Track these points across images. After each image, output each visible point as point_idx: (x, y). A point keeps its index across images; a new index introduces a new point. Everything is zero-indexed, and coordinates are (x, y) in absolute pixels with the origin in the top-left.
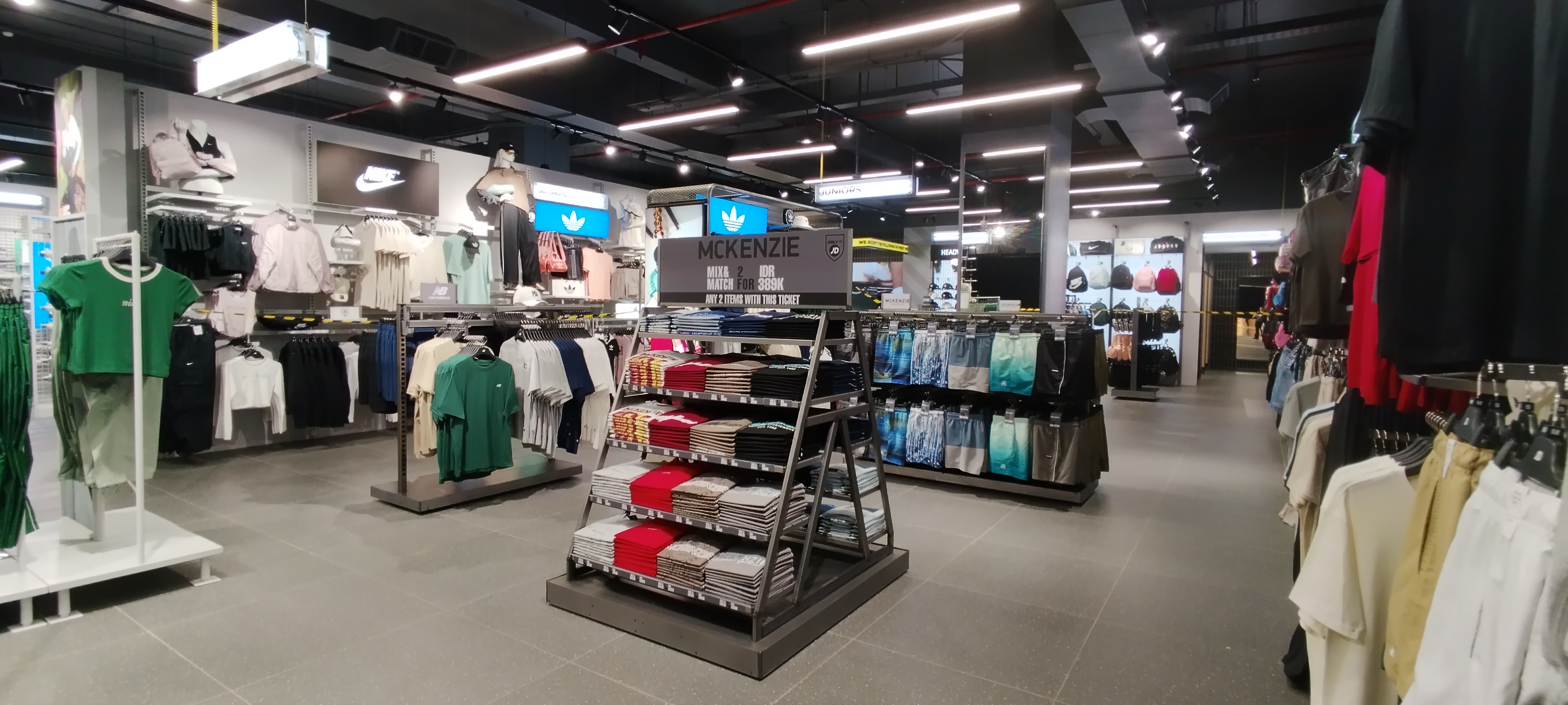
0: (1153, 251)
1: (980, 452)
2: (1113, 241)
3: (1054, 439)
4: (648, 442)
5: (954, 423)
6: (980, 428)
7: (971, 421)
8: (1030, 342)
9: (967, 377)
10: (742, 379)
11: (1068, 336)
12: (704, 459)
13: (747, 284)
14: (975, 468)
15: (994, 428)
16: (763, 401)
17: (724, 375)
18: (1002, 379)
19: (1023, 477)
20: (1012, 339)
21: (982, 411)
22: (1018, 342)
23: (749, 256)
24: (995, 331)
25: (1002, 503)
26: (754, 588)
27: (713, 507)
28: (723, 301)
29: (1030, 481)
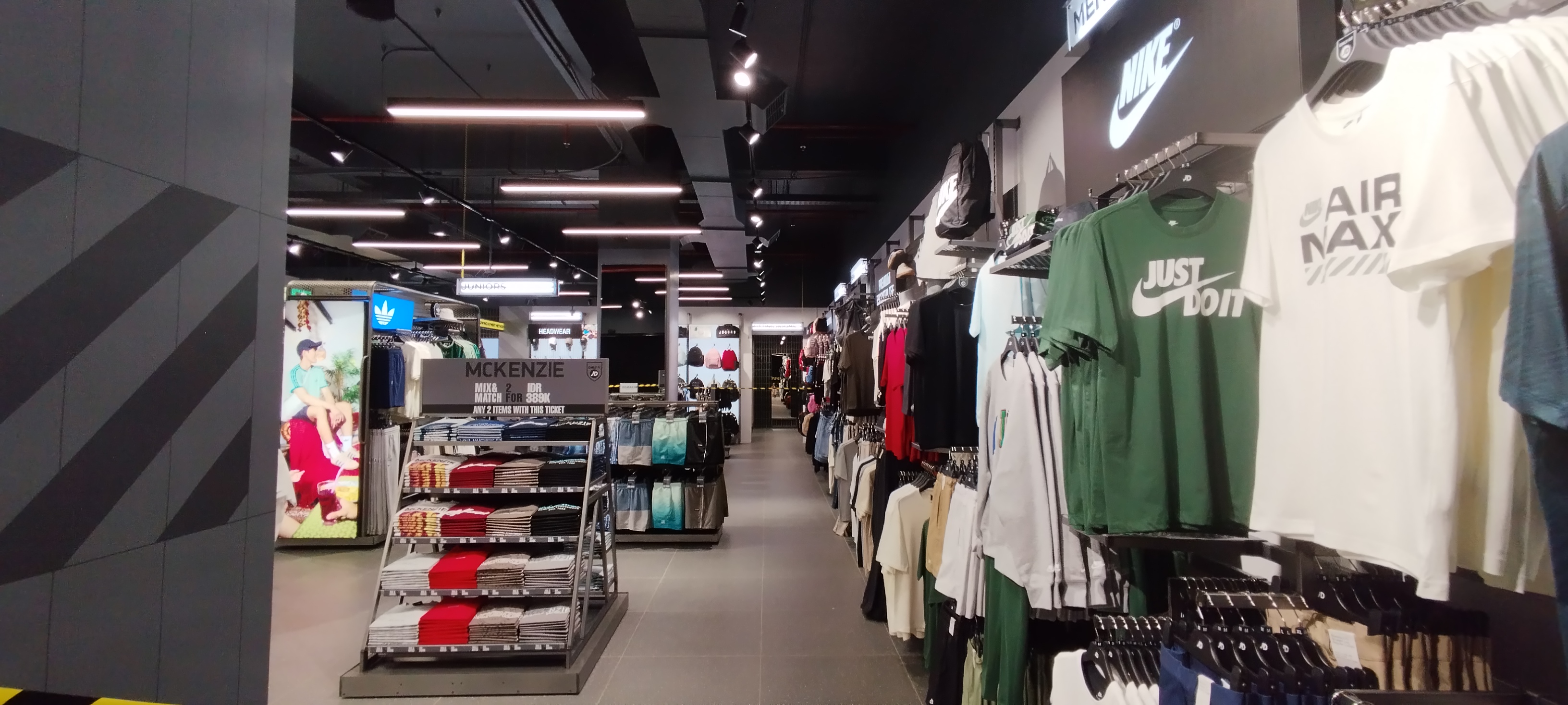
0: (719, 336)
1: (645, 513)
2: (688, 327)
3: (700, 496)
4: (439, 535)
5: (623, 492)
6: (644, 494)
7: (637, 489)
8: (682, 424)
9: (634, 455)
10: (530, 474)
11: (708, 419)
12: (502, 541)
13: (515, 397)
14: (642, 526)
15: (655, 492)
16: (552, 490)
17: (513, 472)
18: (662, 454)
19: (678, 528)
20: (668, 423)
21: (645, 480)
22: (673, 425)
23: (518, 376)
24: (654, 416)
25: (663, 551)
26: (565, 629)
27: (517, 577)
28: (492, 411)
29: (684, 531)
